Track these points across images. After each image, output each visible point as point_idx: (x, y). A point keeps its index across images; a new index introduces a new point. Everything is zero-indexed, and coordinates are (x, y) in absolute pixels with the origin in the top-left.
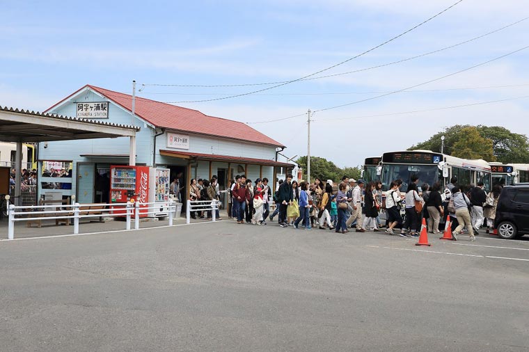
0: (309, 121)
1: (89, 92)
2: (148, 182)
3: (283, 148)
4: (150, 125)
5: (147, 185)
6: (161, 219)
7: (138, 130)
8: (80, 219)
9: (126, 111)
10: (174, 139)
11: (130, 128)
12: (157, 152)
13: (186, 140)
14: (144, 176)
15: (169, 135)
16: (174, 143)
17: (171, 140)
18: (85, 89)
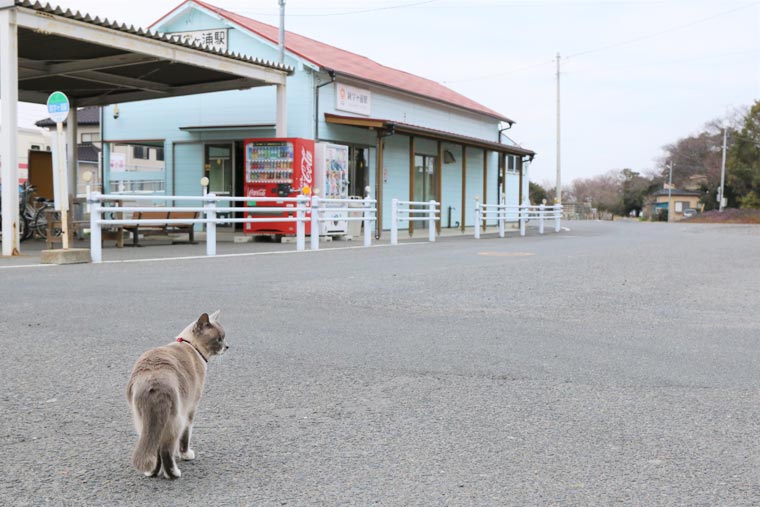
0: (558, 74)
1: (192, 11)
2: (312, 168)
3: (511, 123)
4: (309, 64)
5: (313, 175)
6: (335, 238)
7: (290, 73)
8: (218, 226)
9: (264, 41)
10: (347, 96)
11: (278, 69)
12: (321, 118)
13: (366, 98)
14: (306, 157)
15: (340, 86)
16: (348, 102)
17: (343, 96)
18: (186, 6)
